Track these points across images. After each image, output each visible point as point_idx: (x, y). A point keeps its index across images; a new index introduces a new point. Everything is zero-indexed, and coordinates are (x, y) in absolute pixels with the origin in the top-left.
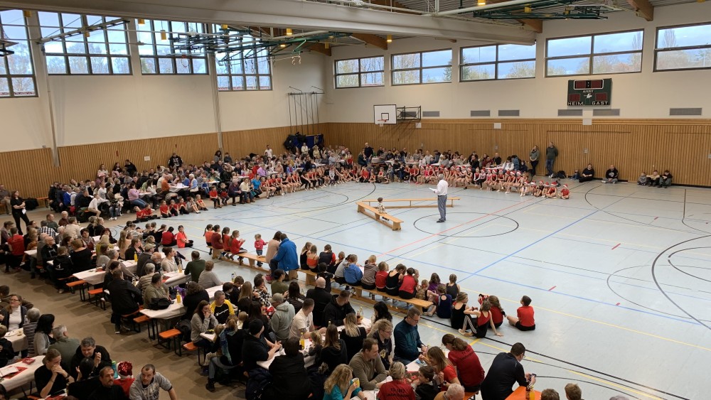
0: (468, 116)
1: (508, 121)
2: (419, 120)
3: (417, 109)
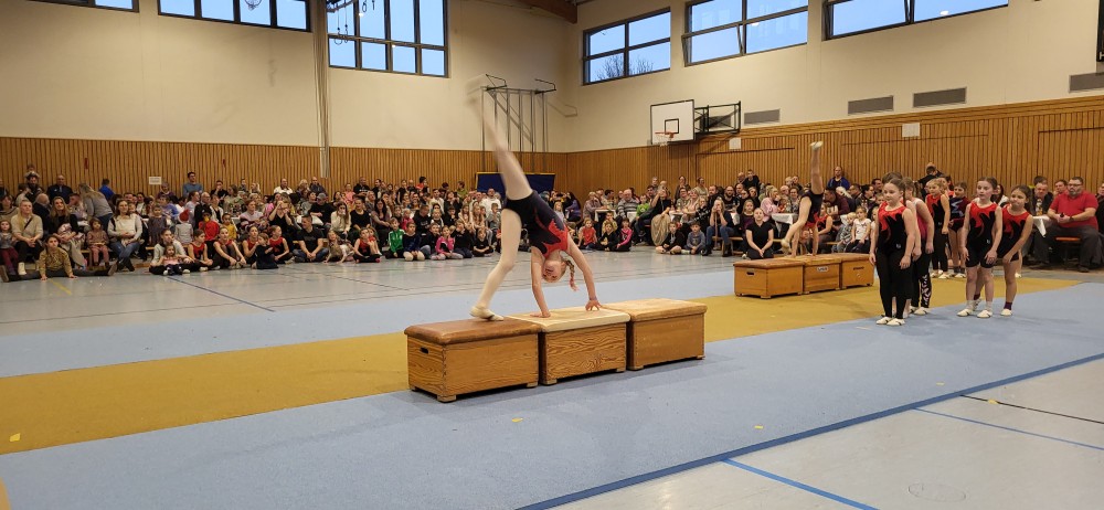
0: (841, 114)
1: (936, 117)
2: (736, 132)
3: (732, 109)
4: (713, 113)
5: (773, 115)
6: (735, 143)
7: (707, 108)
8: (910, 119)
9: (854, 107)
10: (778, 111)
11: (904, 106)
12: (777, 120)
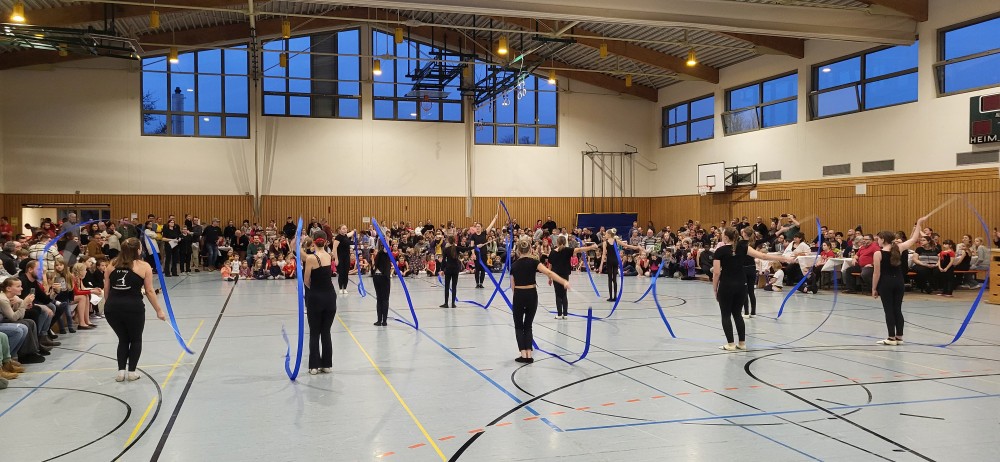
0: (818, 176)
1: (876, 180)
2: (754, 186)
3: (752, 169)
4: (741, 171)
5: (777, 175)
6: (754, 194)
7: (737, 167)
8: (861, 181)
9: (827, 170)
10: (780, 172)
11: (857, 172)
12: (780, 178)
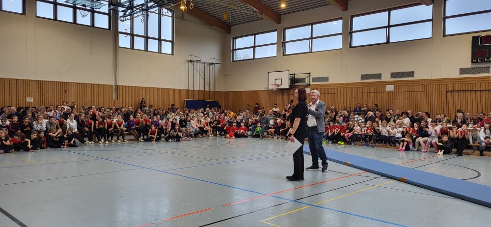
1: (401, 83)
2: (308, 86)
3: (307, 75)
8: (389, 83)
9: (363, 77)
10: (328, 77)
11: (386, 77)
12: (328, 81)
